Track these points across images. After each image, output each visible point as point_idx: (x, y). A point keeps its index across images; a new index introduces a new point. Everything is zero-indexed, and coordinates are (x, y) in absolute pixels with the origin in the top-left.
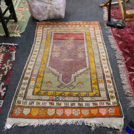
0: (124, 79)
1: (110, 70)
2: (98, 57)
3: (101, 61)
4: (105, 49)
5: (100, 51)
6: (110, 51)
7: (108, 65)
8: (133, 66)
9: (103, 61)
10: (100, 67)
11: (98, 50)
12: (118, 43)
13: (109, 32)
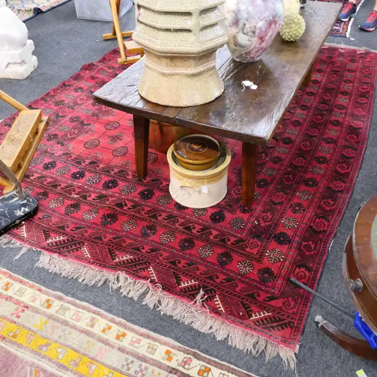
0: (211, 328)
1: (166, 344)
2: (101, 345)
3: (121, 350)
4: (84, 308)
5: (83, 324)
6: (97, 296)
7: (149, 337)
8: (181, 280)
9: (125, 343)
10: (144, 365)
11: (73, 327)
12: (81, 258)
13: (24, 250)
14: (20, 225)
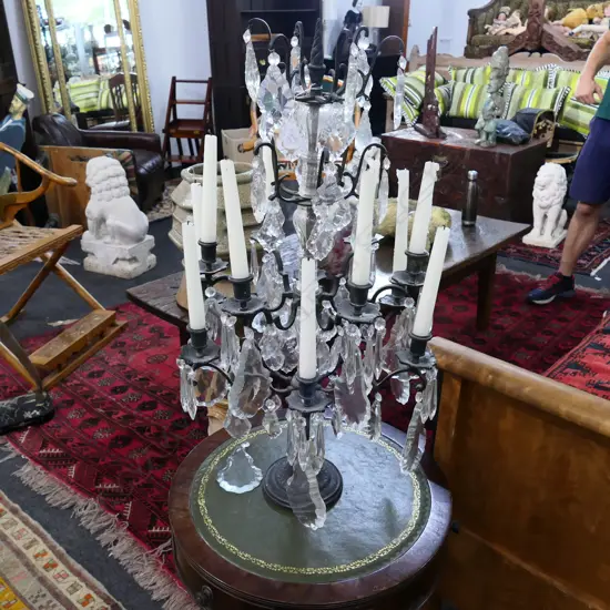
0: (154, 584)
1: (92, 587)
2: (25, 569)
3: (42, 580)
4: (31, 527)
5: (19, 544)
6: (54, 521)
7: (78, 574)
8: (155, 524)
9: (50, 575)
10: (55, 602)
11: (9, 544)
12: (63, 476)
13: (13, 455)
14: (25, 428)
